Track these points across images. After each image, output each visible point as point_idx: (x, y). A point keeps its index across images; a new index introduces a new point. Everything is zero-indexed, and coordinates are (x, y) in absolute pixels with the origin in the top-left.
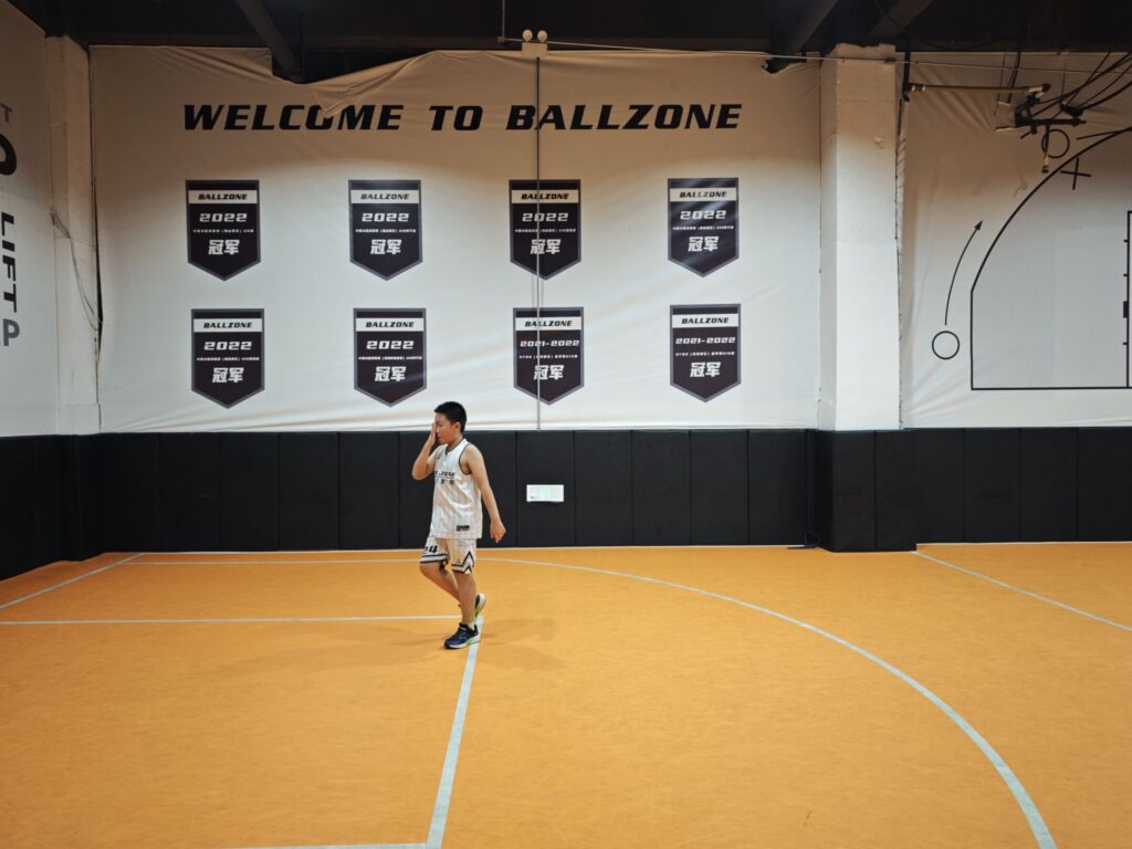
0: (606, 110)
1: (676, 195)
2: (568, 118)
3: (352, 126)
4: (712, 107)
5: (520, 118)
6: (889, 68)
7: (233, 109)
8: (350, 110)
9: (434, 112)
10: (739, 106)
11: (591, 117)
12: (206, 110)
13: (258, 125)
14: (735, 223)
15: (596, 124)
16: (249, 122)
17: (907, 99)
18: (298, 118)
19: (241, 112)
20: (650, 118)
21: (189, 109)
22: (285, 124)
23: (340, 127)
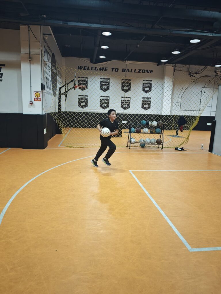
0: (135, 70)
1: (144, 82)
2: (130, 71)
3: (101, 70)
4: (149, 70)
5: (124, 70)
6: (173, 68)
7: (85, 67)
8: (101, 68)
9: (112, 69)
10: (153, 70)
11: (133, 71)
12: (81, 67)
13: (88, 69)
14: (151, 86)
15: (134, 71)
16: (87, 69)
17: (175, 72)
18: (94, 69)
19: (86, 67)
20: (141, 71)
21: (78, 67)
22: (92, 69)
23: (99, 70)
